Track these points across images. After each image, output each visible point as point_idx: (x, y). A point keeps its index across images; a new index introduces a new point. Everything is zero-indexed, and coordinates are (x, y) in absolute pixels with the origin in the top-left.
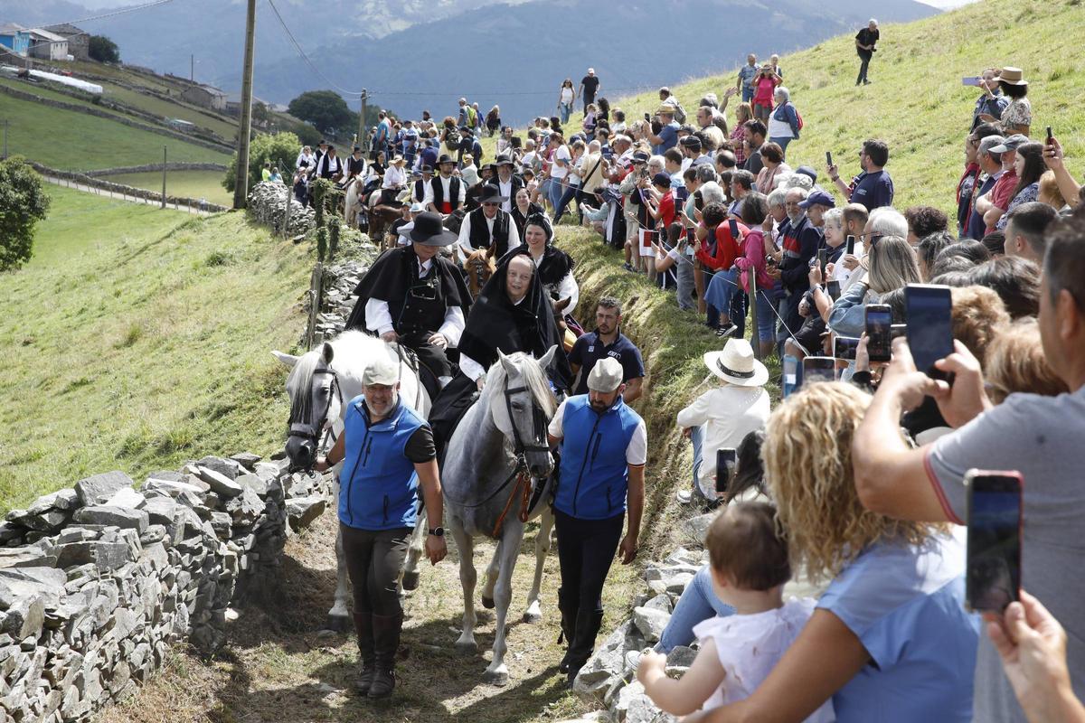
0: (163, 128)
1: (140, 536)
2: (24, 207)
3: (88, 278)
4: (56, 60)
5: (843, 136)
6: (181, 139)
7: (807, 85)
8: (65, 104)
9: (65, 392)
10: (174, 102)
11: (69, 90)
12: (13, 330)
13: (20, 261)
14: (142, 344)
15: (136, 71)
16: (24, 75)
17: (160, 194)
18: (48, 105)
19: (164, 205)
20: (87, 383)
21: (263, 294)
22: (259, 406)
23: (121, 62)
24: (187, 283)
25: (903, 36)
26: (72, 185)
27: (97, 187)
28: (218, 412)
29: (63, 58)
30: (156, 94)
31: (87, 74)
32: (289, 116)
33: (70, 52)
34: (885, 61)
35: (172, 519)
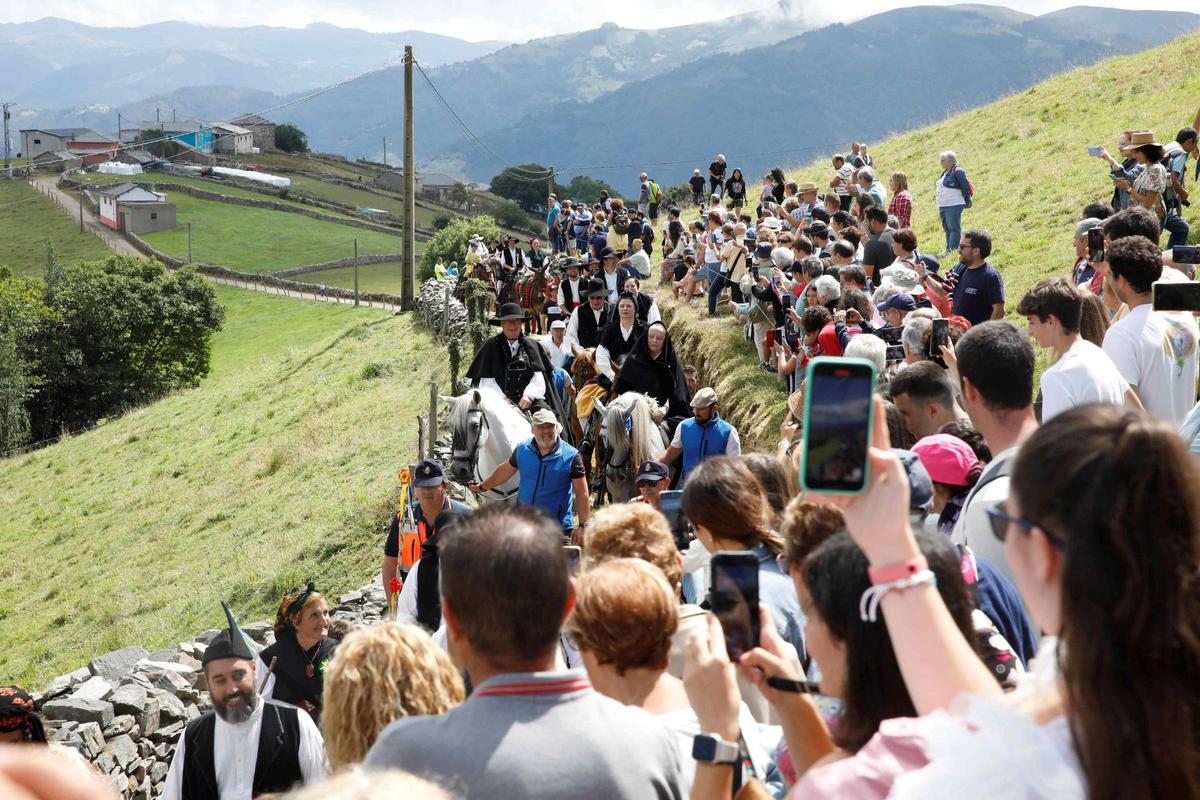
0: (356, 219)
1: (103, 730)
2: (198, 319)
3: (248, 397)
4: (241, 154)
5: (1028, 198)
6: (375, 229)
7: (1016, 134)
8: (250, 201)
9: (202, 529)
10: (367, 190)
11: (254, 186)
12: (165, 460)
13: (197, 377)
14: (283, 472)
15: (325, 159)
16: (208, 174)
17: (353, 291)
18: (233, 203)
19: (357, 303)
20: (224, 518)
21: (412, 409)
22: (369, 543)
23: (310, 150)
24: (341, 400)
25: (1127, 71)
26: (260, 288)
27: (286, 288)
28: (327, 552)
29: (248, 151)
30: (348, 183)
31: (274, 167)
32: (491, 195)
33: (255, 144)
34: (1103, 101)
35: (142, 708)
